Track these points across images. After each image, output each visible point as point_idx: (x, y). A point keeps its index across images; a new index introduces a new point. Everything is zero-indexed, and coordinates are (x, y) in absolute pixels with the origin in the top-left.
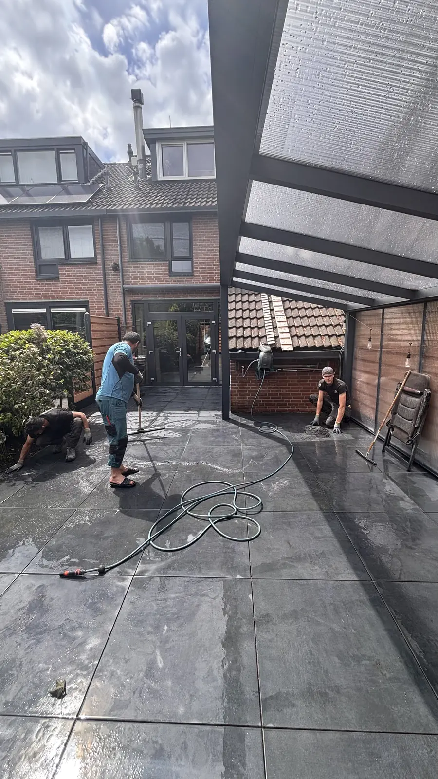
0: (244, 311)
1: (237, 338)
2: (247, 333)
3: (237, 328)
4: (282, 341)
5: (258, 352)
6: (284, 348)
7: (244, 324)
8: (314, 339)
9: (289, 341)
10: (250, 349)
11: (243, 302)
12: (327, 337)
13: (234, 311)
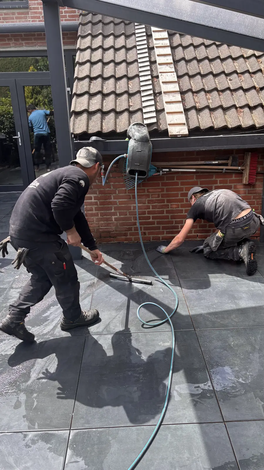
0: (105, 64)
1: (91, 114)
2: (109, 104)
3: (92, 95)
4: (170, 119)
5: (127, 139)
6: (173, 131)
7: (105, 88)
8: (225, 114)
9: (182, 118)
10: (113, 134)
11: (105, 50)
12: (246, 110)
13: (88, 64)
